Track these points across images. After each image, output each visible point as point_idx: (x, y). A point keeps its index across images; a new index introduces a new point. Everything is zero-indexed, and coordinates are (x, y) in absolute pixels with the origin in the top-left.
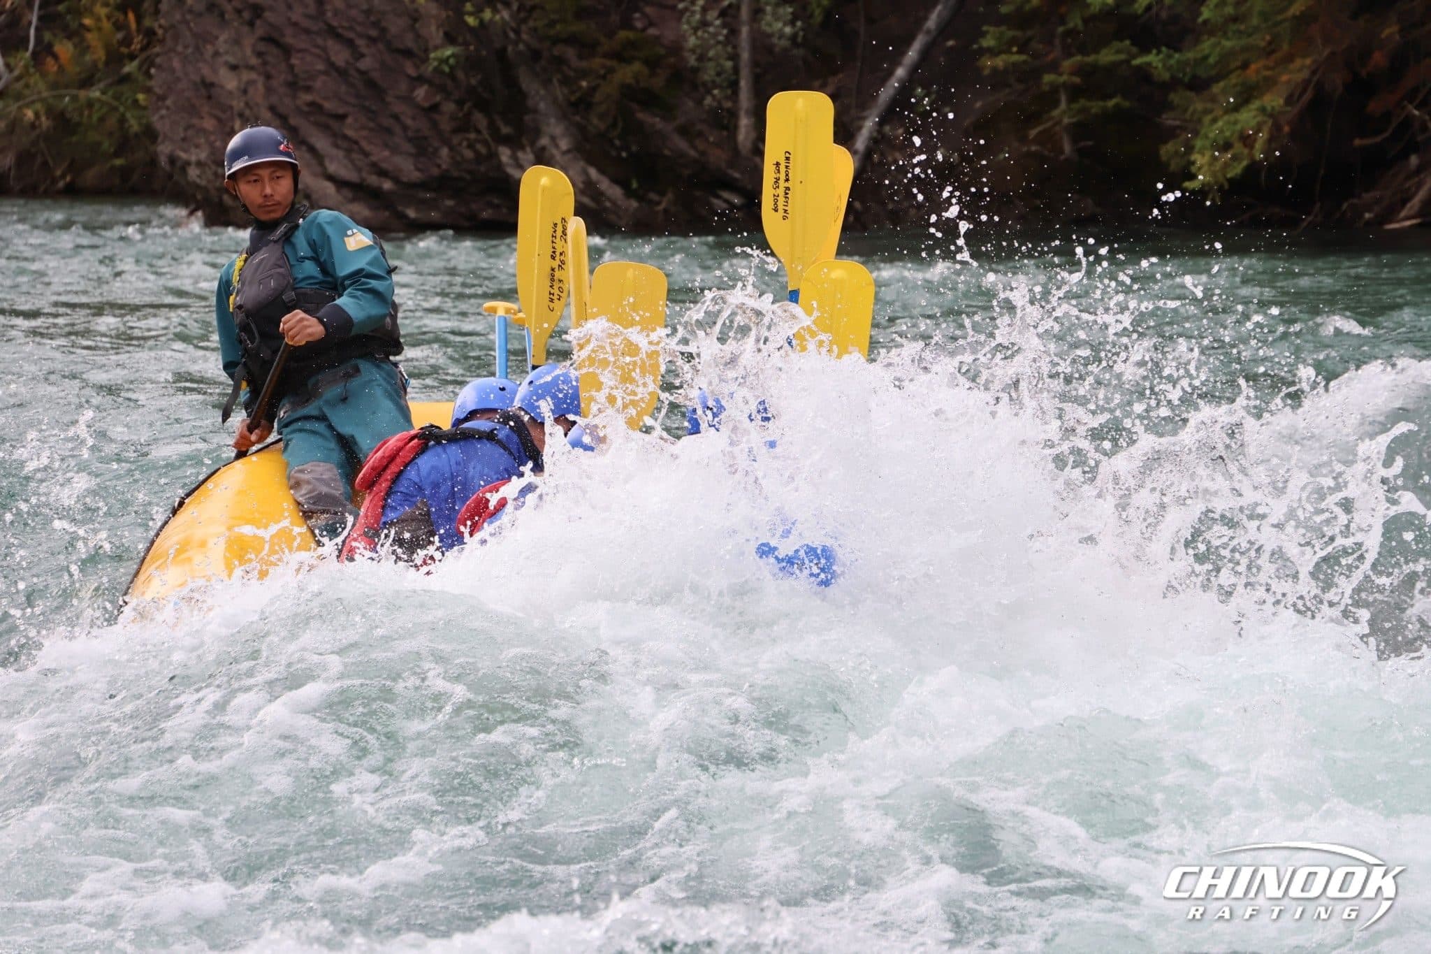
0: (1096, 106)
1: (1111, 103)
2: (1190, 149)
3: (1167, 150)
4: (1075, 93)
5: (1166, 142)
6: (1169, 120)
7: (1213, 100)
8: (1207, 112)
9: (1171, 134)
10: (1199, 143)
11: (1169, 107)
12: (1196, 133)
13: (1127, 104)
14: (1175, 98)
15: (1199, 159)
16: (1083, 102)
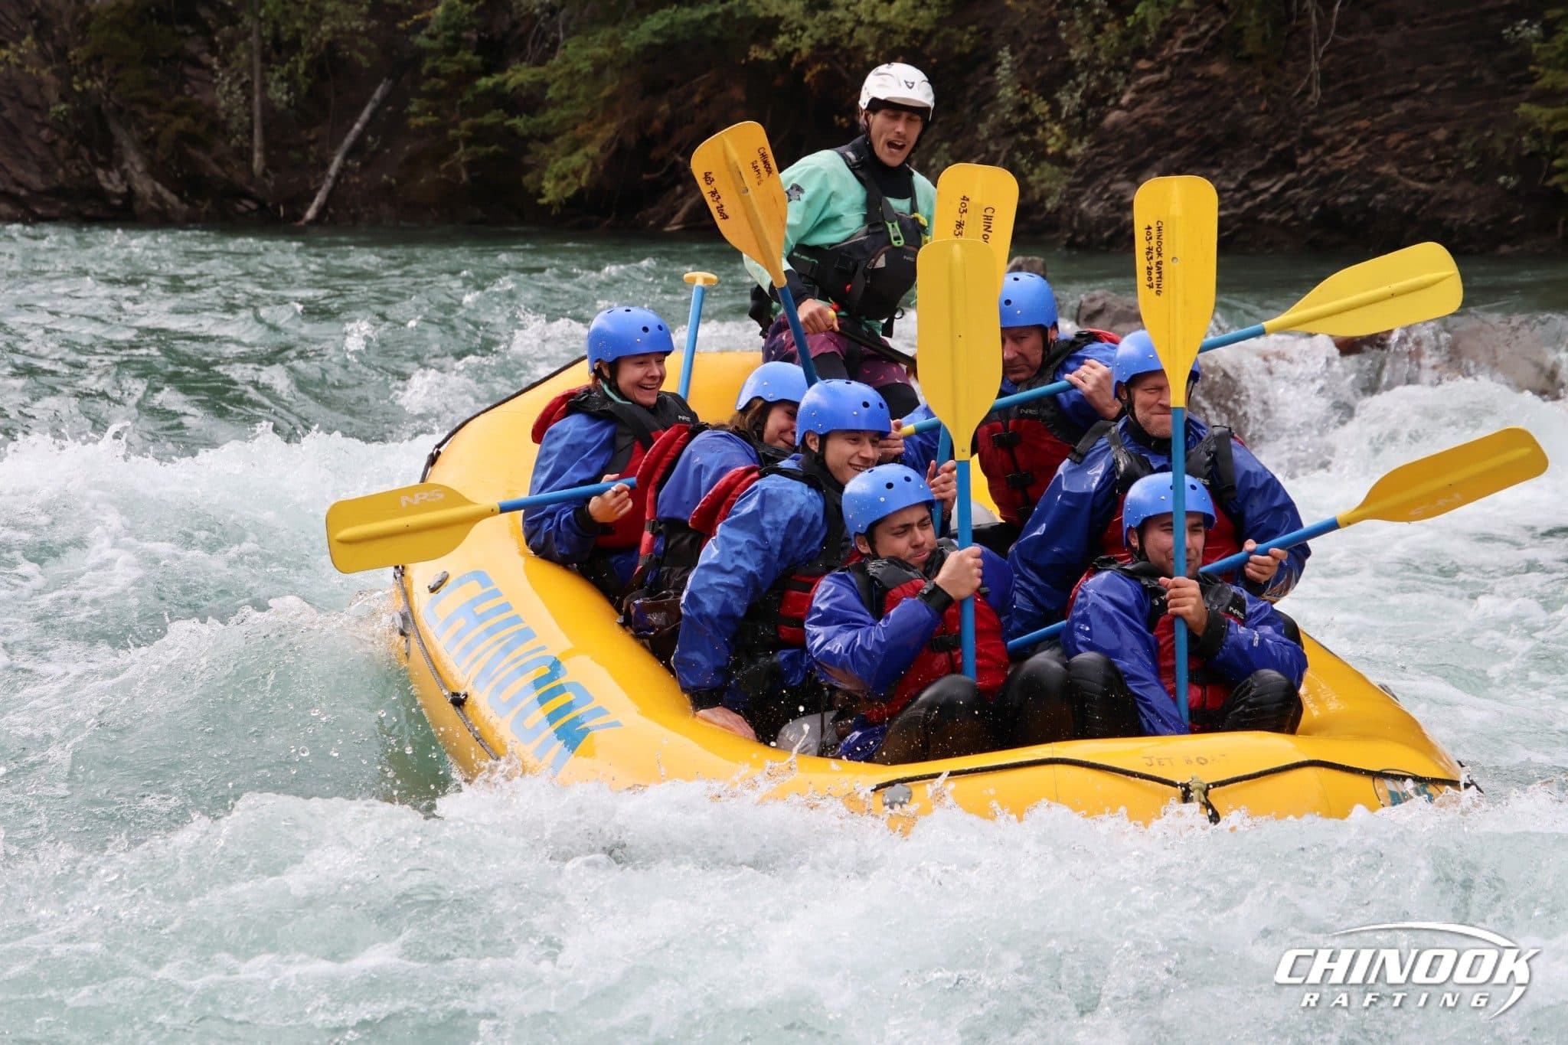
0: (482, 151)
1: (492, 149)
2: (541, 179)
3: (527, 179)
4: (469, 142)
5: (526, 174)
6: (528, 160)
7: (555, 148)
8: (551, 155)
9: (528, 169)
10: (547, 175)
11: (527, 152)
12: (545, 168)
13: (501, 150)
14: (532, 146)
15: (548, 185)
16: (473, 148)
